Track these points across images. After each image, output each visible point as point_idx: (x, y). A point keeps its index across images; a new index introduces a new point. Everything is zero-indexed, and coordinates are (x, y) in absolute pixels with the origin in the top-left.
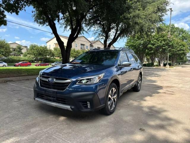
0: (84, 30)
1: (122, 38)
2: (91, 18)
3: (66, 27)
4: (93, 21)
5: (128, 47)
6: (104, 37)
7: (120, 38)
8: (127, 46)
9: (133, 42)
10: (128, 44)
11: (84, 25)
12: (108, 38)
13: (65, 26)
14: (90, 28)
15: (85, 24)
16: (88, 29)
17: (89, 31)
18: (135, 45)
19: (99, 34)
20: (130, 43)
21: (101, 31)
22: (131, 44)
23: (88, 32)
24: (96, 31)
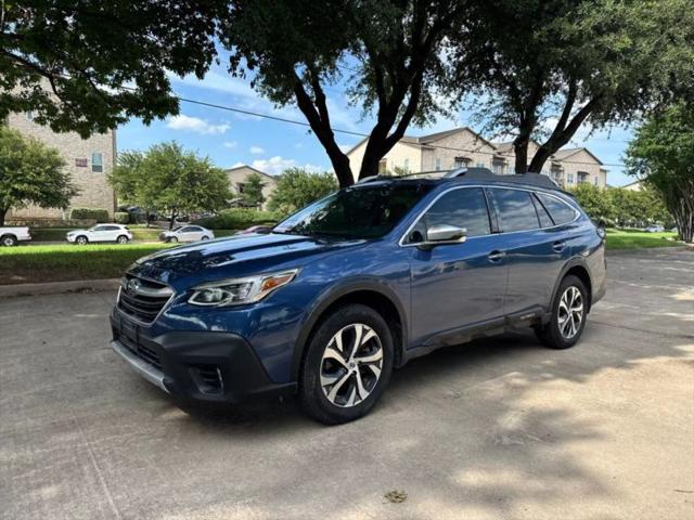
0: (436, 108)
1: (603, 125)
2: (461, 58)
3: (367, 104)
4: (472, 72)
5: (639, 160)
6: (515, 125)
7: (595, 127)
8: (636, 155)
9: (664, 138)
10: (641, 149)
11: (433, 89)
12: (530, 131)
13: (366, 101)
14: (459, 98)
15: (439, 83)
16: (453, 103)
17: (457, 110)
18: (673, 152)
19: (498, 117)
20: (650, 143)
21: (505, 105)
22: (654, 146)
23: (454, 113)
24: (484, 107)
